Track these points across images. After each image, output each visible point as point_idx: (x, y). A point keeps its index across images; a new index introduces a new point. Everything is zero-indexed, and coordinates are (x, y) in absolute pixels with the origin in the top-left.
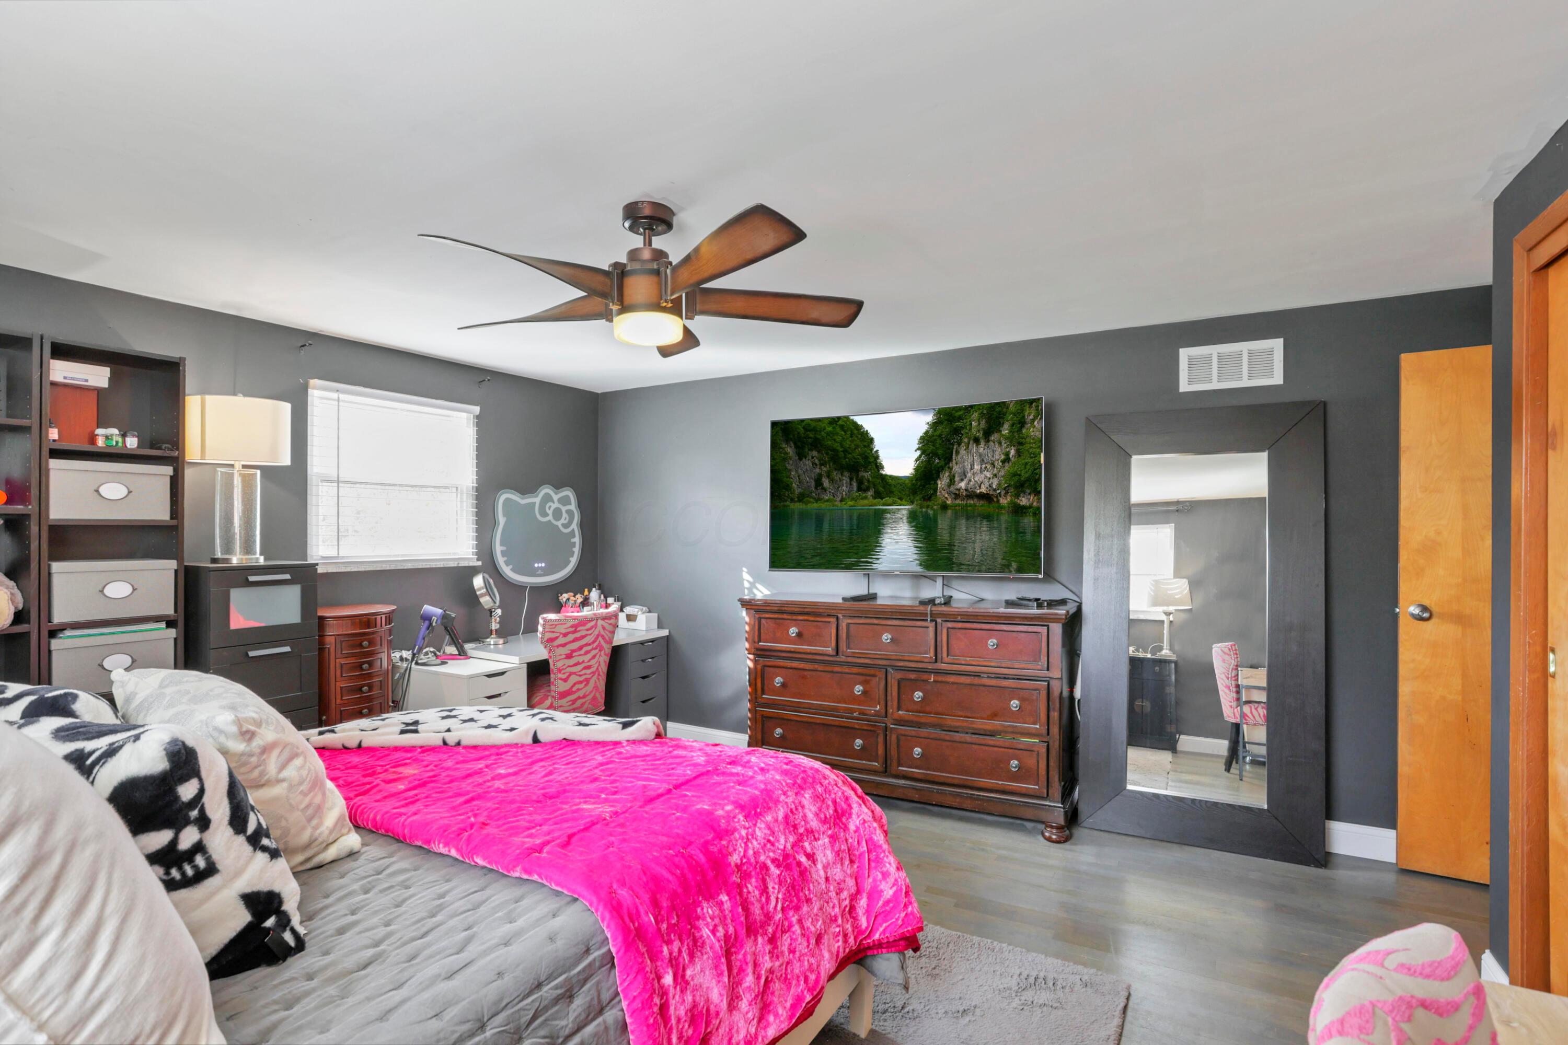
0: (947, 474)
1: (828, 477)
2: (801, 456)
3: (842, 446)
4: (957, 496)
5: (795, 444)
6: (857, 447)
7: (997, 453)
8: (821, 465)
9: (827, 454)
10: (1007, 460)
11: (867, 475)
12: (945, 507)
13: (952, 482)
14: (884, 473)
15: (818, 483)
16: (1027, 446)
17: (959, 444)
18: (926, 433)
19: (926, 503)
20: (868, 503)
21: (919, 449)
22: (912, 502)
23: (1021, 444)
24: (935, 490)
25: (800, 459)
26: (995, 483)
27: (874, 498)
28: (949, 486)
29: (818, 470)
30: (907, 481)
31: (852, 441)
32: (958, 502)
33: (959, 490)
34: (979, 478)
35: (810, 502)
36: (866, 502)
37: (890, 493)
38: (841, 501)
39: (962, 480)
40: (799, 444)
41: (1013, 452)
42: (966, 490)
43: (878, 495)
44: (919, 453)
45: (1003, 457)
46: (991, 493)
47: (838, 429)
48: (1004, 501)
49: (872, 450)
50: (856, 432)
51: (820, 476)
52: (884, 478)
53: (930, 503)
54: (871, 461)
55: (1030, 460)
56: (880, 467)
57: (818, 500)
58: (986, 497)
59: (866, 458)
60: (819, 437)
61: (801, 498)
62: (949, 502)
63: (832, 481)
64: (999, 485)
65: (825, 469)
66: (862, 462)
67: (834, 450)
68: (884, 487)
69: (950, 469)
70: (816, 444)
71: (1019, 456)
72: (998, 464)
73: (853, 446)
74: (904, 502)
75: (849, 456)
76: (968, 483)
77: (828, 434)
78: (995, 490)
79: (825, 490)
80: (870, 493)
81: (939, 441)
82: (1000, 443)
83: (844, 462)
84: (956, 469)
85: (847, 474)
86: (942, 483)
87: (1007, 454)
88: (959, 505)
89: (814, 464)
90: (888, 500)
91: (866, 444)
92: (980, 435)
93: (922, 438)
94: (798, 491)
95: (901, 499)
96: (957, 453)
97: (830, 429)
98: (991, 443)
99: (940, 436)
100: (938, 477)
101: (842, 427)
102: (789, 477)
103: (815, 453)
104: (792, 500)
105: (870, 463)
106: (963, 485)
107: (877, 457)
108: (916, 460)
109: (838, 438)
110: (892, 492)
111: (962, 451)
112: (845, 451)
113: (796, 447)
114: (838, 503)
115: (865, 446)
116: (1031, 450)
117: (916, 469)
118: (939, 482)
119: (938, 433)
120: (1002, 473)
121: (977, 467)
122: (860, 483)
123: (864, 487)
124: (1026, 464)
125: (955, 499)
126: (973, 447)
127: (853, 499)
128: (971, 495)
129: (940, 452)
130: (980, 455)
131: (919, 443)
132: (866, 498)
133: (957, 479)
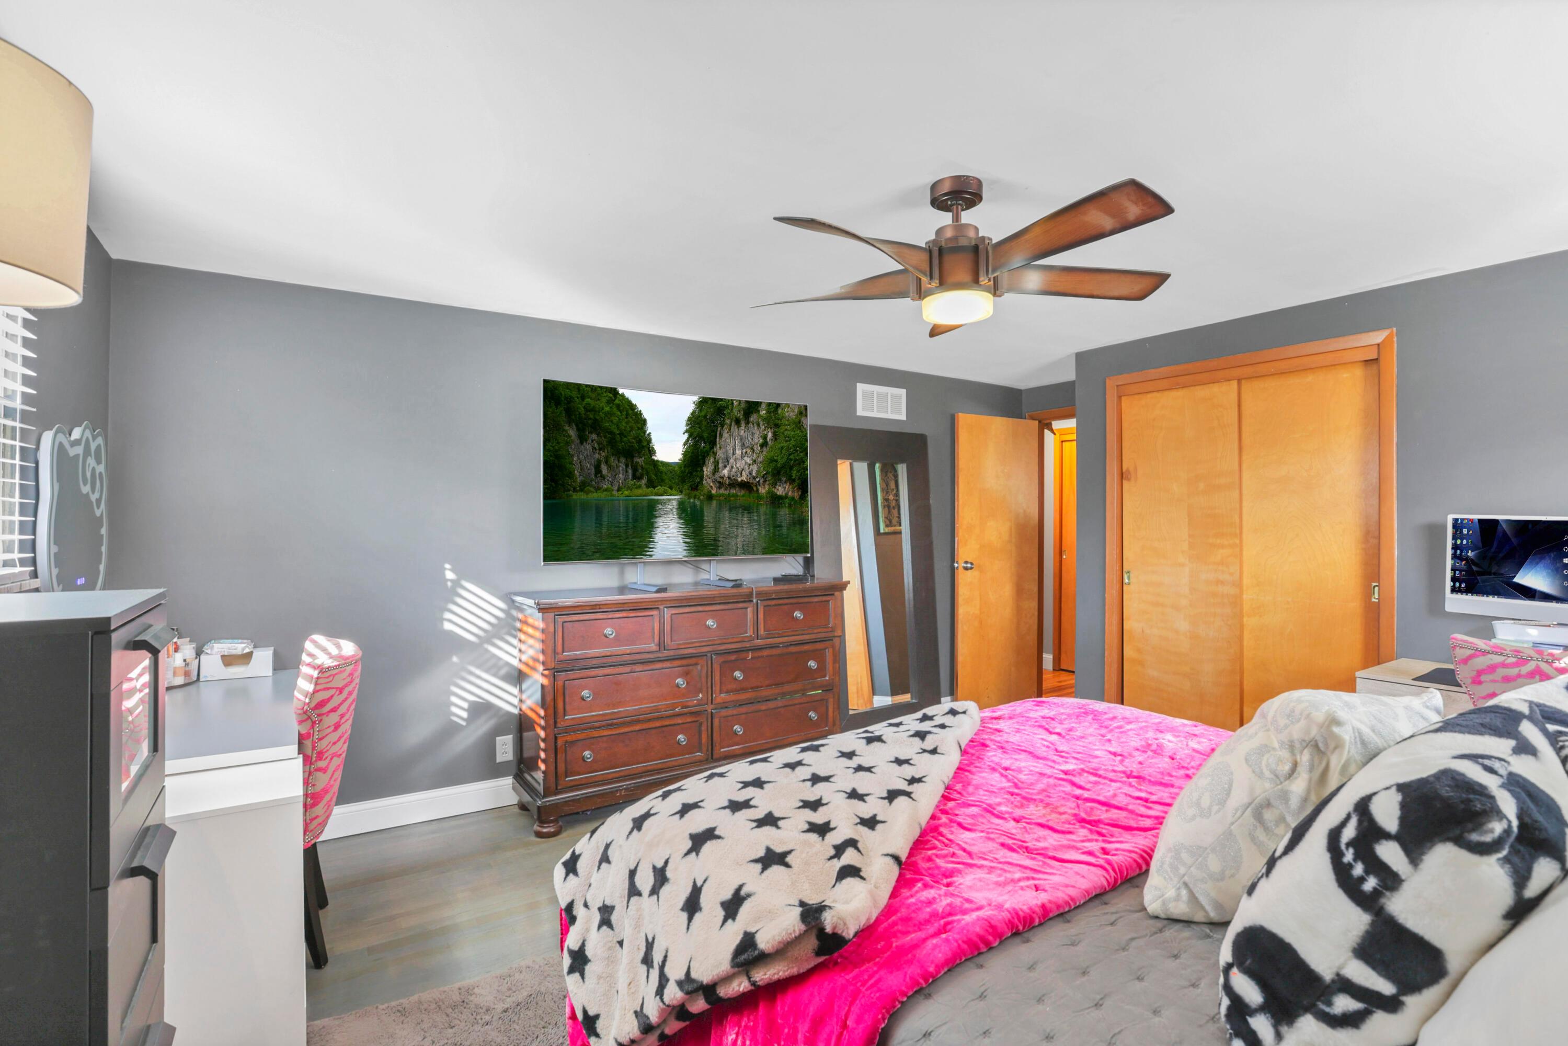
0: (712, 460)
1: (606, 462)
2: (582, 439)
3: (618, 427)
4: (721, 485)
5: (577, 425)
6: (632, 429)
7: (756, 436)
8: (600, 449)
9: (605, 437)
10: (764, 445)
11: (640, 461)
12: (710, 497)
13: (716, 469)
14: (656, 458)
15: (598, 471)
16: (782, 429)
17: (722, 426)
18: (693, 413)
19: (693, 493)
20: (642, 493)
21: (686, 431)
22: (681, 492)
23: (777, 426)
24: (702, 478)
25: (582, 443)
26: (755, 468)
27: (648, 487)
28: (714, 473)
29: (597, 456)
30: (677, 468)
31: (627, 423)
32: (722, 491)
33: (722, 478)
34: (740, 464)
35: (590, 492)
36: (640, 491)
37: (662, 482)
38: (618, 490)
39: (725, 467)
40: (580, 426)
41: (770, 435)
42: (729, 478)
43: (651, 484)
44: (686, 436)
45: (761, 441)
46: (751, 481)
47: (615, 410)
48: (763, 491)
49: (645, 432)
50: (630, 412)
51: (599, 461)
52: (656, 464)
53: (697, 493)
54: (644, 445)
55: (785, 444)
56: (652, 452)
57: (598, 489)
58: (745, 486)
59: (640, 441)
60: (598, 418)
61: (583, 487)
62: (714, 492)
63: (610, 467)
64: (758, 472)
65: (603, 454)
66: (636, 446)
67: (611, 433)
68: (656, 475)
69: (715, 454)
70: (596, 426)
71: (776, 439)
72: (757, 448)
73: (628, 429)
74: (674, 492)
75: (625, 439)
76: (731, 471)
77: (607, 414)
78: (754, 478)
79: (603, 477)
80: (644, 481)
81: (704, 423)
82: (758, 425)
83: (620, 446)
84: (720, 454)
85: (623, 460)
86: (707, 470)
87: (765, 437)
88: (722, 495)
89: (594, 448)
90: (659, 489)
91: (639, 426)
92: (740, 415)
93: (689, 419)
94: (579, 479)
95: (671, 488)
96: (721, 435)
97: (607, 409)
98: (751, 425)
99: (705, 417)
100: (704, 463)
101: (618, 406)
102: (571, 463)
103: (594, 436)
104: (575, 490)
105: (643, 447)
106: (726, 472)
107: (649, 441)
108: (685, 444)
109: (615, 419)
110: (663, 480)
111: (725, 435)
112: (621, 434)
113: (578, 429)
114: (615, 493)
115: (639, 428)
116: (786, 433)
117: (685, 454)
118: (705, 469)
119: (703, 413)
120: (760, 459)
121: (738, 452)
122: (635, 470)
123: (638, 474)
124: (782, 448)
125: (720, 488)
126: (734, 428)
127: (629, 488)
128: (734, 484)
129: (705, 435)
130: (741, 439)
131: (688, 425)
132: (640, 487)
133: (721, 465)
